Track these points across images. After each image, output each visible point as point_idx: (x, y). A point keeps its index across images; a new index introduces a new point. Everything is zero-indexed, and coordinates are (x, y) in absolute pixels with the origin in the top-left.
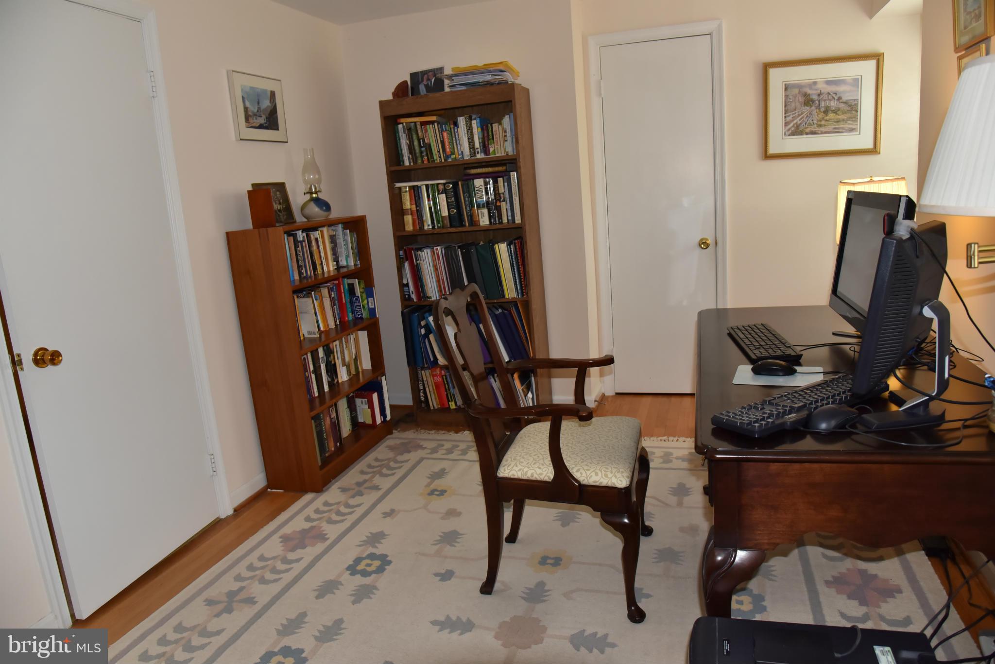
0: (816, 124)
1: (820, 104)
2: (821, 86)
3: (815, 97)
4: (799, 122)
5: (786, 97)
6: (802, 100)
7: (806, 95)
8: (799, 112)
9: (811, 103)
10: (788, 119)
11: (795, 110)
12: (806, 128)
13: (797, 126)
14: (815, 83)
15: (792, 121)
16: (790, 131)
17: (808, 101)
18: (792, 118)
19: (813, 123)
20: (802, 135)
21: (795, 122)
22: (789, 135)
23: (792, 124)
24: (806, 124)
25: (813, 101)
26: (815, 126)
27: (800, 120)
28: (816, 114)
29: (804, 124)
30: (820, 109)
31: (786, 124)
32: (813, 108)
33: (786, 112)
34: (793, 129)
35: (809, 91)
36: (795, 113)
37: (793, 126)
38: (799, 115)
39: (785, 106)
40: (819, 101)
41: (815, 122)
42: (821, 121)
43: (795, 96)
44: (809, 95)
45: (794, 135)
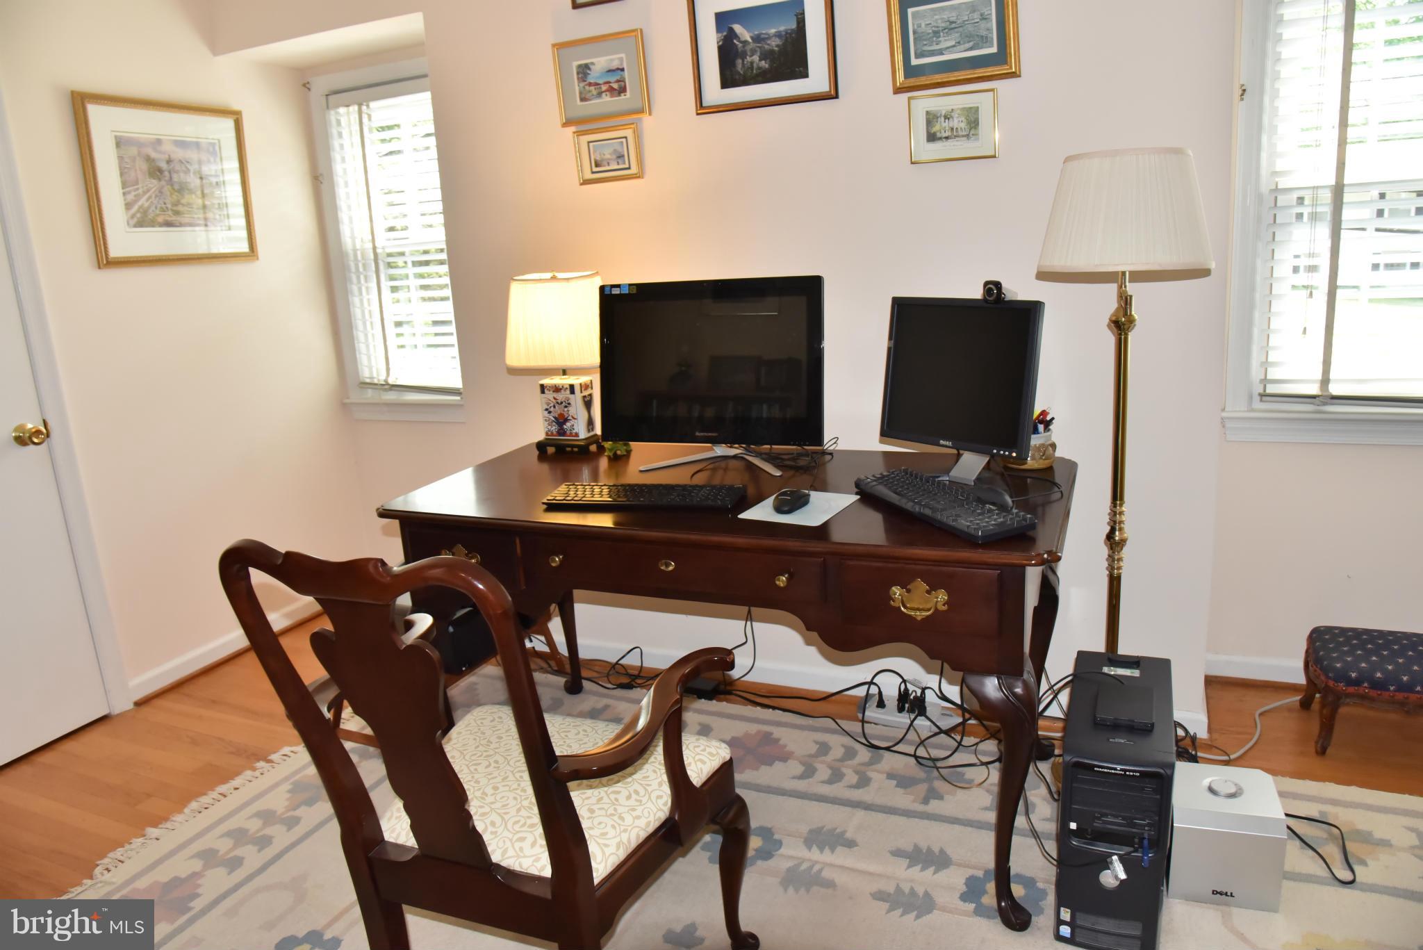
0: (172, 210)
1: (171, 178)
2: (167, 147)
3: (164, 165)
4: (146, 205)
5: (121, 158)
6: (145, 166)
7: (148, 159)
8: (143, 187)
9: (158, 173)
10: (130, 197)
11: (137, 183)
12: (158, 215)
13: (145, 212)
14: (159, 142)
15: (135, 202)
16: (135, 220)
17: (156, 172)
18: (135, 196)
19: (167, 208)
20: (153, 226)
21: (140, 203)
22: (135, 226)
23: (136, 208)
24: (156, 208)
25: (160, 171)
26: (170, 213)
27: (147, 200)
28: (168, 193)
29: (153, 208)
30: (172, 185)
31: (128, 206)
32: (163, 183)
33: (124, 185)
34: (139, 215)
35: (153, 155)
36: (138, 189)
37: (138, 211)
38: (145, 193)
39: (122, 174)
40: (170, 172)
41: (169, 206)
42: (176, 205)
43: (134, 159)
44: (153, 160)
45: (141, 226)
